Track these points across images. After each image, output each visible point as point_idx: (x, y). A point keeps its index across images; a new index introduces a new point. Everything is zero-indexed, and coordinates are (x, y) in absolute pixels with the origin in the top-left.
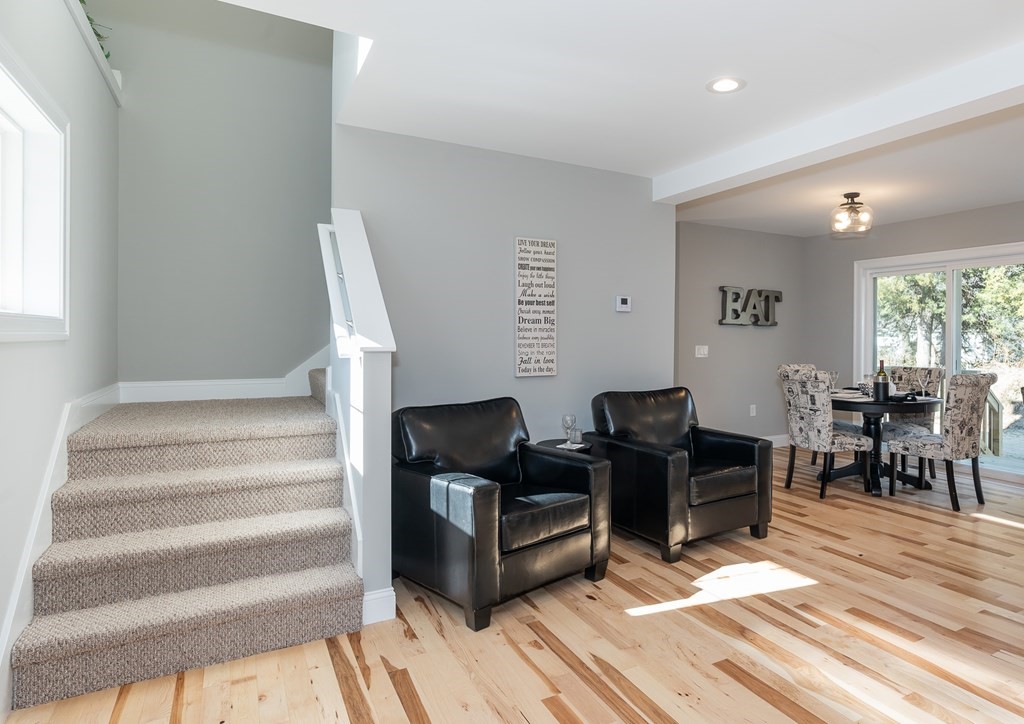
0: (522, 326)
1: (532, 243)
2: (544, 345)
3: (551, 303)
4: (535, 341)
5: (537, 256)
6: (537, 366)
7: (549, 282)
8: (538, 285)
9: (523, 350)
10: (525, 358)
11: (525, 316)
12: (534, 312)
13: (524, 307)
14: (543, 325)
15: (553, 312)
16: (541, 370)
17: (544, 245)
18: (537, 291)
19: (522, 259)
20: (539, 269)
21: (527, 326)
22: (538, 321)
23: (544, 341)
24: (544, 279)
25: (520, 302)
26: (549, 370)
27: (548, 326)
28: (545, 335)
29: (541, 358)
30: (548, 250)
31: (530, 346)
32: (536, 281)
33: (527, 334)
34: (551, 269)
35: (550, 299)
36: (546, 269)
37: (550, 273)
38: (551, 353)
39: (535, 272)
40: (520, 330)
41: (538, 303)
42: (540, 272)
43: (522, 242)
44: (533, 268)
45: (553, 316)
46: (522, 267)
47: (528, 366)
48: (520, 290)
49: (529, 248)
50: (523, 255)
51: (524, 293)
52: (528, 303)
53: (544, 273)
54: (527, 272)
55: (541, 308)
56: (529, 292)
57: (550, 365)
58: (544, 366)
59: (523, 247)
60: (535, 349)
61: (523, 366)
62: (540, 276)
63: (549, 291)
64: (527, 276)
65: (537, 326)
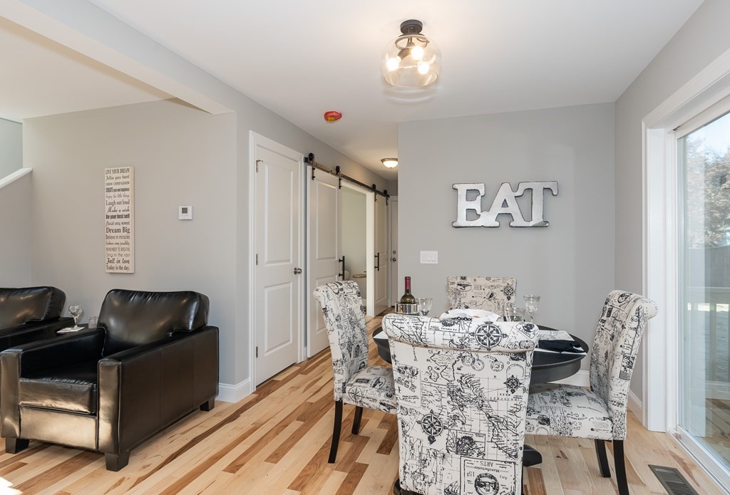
0: (108, 234)
1: (115, 172)
2: (122, 249)
3: (127, 216)
4: (117, 246)
5: (118, 181)
6: (118, 265)
7: (126, 199)
8: (119, 203)
9: (109, 252)
10: (111, 259)
11: (111, 227)
12: (116, 224)
13: (110, 220)
14: (122, 234)
15: (128, 223)
16: (121, 268)
17: (122, 171)
18: (118, 207)
19: (108, 184)
20: (119, 190)
21: (112, 234)
22: (118, 231)
23: (123, 246)
24: (123, 198)
25: (108, 217)
26: (126, 268)
27: (125, 234)
28: (123, 241)
29: (121, 259)
30: (125, 174)
31: (114, 249)
32: (117, 200)
33: (112, 241)
34: (127, 190)
35: (126, 213)
36: (124, 190)
37: (127, 193)
38: (127, 255)
39: (117, 193)
40: (107, 237)
41: (119, 217)
42: (119, 193)
43: (108, 172)
44: (115, 190)
45: (128, 227)
46: (108, 190)
47: (113, 265)
48: (107, 208)
49: (113, 175)
50: (109, 181)
51: (110, 210)
52: (113, 217)
53: (122, 193)
54: (112, 194)
55: (120, 220)
56: (113, 209)
57: (127, 265)
58: (123, 265)
59: (109, 175)
60: (117, 252)
61: (110, 265)
62: (120, 196)
63: (126, 206)
64: (111, 197)
65: (118, 234)
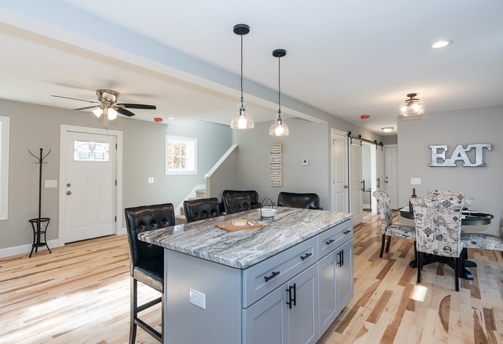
1: (274, 146)
2: (278, 177)
3: (280, 164)
4: (275, 175)
5: (275, 150)
6: (276, 183)
7: (279, 157)
9: (272, 178)
10: (273, 180)
11: (272, 168)
12: (275, 166)
13: (272, 165)
14: (277, 170)
15: (281, 166)
16: (277, 184)
17: (277, 146)
18: (275, 160)
20: (276, 153)
21: (273, 171)
22: (276, 169)
23: (278, 175)
26: (279, 184)
27: (279, 171)
28: (278, 173)
29: (277, 180)
30: (279, 147)
32: (275, 157)
33: (273, 173)
35: (280, 162)
36: (278, 153)
37: (279, 154)
38: (280, 179)
39: (275, 155)
40: (271, 172)
41: (276, 164)
43: (272, 146)
44: (274, 153)
45: (280, 168)
46: (271, 153)
47: (274, 183)
48: (271, 160)
49: (273, 147)
50: (272, 150)
51: (272, 161)
52: (274, 164)
54: (273, 155)
55: (277, 165)
57: (280, 183)
58: (278, 183)
60: (275, 178)
61: (272, 182)
62: (276, 156)
63: (279, 160)
65: (276, 171)
